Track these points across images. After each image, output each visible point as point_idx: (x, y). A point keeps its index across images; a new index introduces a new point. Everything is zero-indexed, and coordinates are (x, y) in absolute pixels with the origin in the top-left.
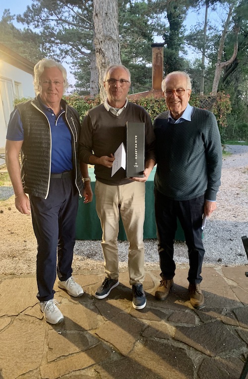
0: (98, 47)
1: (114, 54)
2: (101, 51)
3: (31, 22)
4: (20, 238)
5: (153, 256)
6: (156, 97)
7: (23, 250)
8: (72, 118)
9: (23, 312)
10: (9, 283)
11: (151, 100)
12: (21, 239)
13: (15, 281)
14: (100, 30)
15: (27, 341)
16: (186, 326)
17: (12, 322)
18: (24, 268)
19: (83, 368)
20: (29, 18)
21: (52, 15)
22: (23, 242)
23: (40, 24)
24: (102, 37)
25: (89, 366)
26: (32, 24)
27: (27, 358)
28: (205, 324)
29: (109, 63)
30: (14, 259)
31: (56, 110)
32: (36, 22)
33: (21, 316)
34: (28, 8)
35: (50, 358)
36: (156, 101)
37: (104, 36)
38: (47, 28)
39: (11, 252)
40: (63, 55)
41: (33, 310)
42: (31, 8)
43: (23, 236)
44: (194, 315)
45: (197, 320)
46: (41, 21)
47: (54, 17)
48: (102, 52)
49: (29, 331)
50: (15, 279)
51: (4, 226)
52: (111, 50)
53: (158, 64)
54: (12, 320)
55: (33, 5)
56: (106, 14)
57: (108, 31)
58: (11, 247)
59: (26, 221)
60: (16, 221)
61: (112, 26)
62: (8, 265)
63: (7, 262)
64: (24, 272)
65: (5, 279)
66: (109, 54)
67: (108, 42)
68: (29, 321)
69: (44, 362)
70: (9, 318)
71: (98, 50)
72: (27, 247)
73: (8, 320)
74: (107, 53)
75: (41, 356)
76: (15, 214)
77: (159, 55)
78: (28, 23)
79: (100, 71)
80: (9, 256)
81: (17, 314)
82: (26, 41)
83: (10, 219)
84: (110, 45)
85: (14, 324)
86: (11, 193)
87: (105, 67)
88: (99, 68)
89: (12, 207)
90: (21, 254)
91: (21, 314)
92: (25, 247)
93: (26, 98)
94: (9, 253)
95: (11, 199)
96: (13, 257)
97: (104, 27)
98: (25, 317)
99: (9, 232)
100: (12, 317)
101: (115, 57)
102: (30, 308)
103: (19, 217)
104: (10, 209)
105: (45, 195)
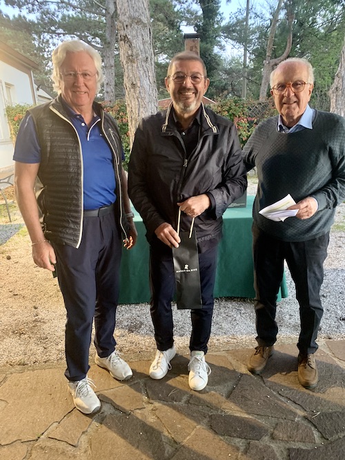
0: (122, 33)
1: (144, 43)
2: (126, 39)
3: (25, 5)
4: (27, 303)
5: (223, 325)
7: (34, 321)
8: (110, 129)
9: (46, 434)
10: (18, 380)
12: (30, 305)
13: (27, 375)
14: (124, 10)
16: (304, 448)
17: (29, 452)
18: (38, 352)
22: (33, 309)
23: (35, 7)
24: (127, 20)
26: (25, 7)
28: (331, 443)
29: (138, 55)
30: (23, 336)
31: (87, 117)
32: (30, 6)
33: (44, 441)
37: (130, 17)
38: (45, 13)
39: (17, 325)
41: (61, 429)
43: (31, 299)
44: (310, 425)
45: (316, 435)
46: (36, 3)
48: (129, 41)
50: (27, 373)
51: (3, 284)
52: (140, 38)
54: (29, 449)
57: (136, 11)
58: (16, 317)
59: (33, 276)
60: (20, 276)
61: (141, 5)
62: (12, 348)
63: (11, 342)
64: (39, 358)
65: (12, 373)
66: (137, 43)
67: (136, 27)
68: (57, 451)
70: (25, 446)
71: (123, 38)
72: (40, 317)
74: (134, 41)
76: (17, 265)
77: (194, 50)
79: (125, 67)
80: (13, 332)
81: (35, 438)
82: (18, 30)
83: (11, 272)
84: (139, 31)
85: (33, 456)
86: (9, 234)
87: (132, 61)
88: (125, 62)
89: (12, 254)
90: (31, 329)
91: (42, 437)
92: (37, 317)
93: (23, 105)
94: (14, 327)
95: (8, 243)
96: (20, 334)
97: (130, 6)
98: (50, 444)
99: (11, 294)
100: (27, 443)
101: (146, 48)
102: (55, 424)
103: (24, 270)
104: (9, 258)
105: (77, 242)
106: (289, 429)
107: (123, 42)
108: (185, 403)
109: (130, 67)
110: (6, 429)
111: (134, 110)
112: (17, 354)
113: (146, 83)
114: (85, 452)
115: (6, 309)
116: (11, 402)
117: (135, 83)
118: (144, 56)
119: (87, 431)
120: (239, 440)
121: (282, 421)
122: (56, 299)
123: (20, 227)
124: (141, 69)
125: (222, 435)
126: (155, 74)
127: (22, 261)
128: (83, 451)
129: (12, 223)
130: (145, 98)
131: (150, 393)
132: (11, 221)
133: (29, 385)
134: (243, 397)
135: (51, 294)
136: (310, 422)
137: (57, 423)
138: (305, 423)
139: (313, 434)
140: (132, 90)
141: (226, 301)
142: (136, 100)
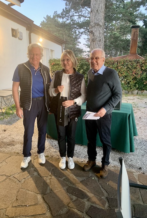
0: (91, 30)
3: (64, 17)
6: (130, 59)
9: (13, 175)
10: (14, 158)
11: (127, 61)
14: (93, 20)
15: (8, 191)
16: (98, 207)
17: (6, 179)
19: (28, 215)
20: (64, 15)
21: (76, 13)
23: (69, 18)
24: (93, 24)
25: (31, 216)
26: (65, 18)
27: (4, 201)
29: (96, 39)
32: (67, 17)
33: (11, 177)
34: (63, 10)
35: (14, 205)
36: (130, 61)
37: (95, 23)
38: (72, 20)
40: (80, 35)
41: (18, 175)
42: (65, 10)
45: (107, 205)
46: (70, 16)
47: (77, 14)
48: (93, 33)
49: (11, 187)
53: (135, 38)
55: (66, 8)
56: (97, 10)
57: (98, 20)
61: (100, 17)
66: (97, 34)
67: (97, 27)
68: (14, 181)
69: (10, 206)
70: (6, 177)
73: (5, 177)
74: (95, 33)
75: (11, 202)
77: (136, 33)
78: (63, 18)
82: (61, 28)
84: (98, 29)
85: (6, 181)
87: (94, 41)
88: (91, 42)
93: (56, 59)
97: (95, 18)
101: (100, 35)
105: (29, 109)
107: (91, 33)
108: (63, 179)
109: (93, 44)
110: (3, 171)
116: (8, 164)
118: (99, 39)
119: (25, 178)
120: (75, 197)
124: (97, 45)
125: (69, 193)
128: (21, 184)
131: (53, 173)
133: (16, 160)
134: (86, 183)
136: (107, 200)
137: (18, 173)
138: (105, 200)
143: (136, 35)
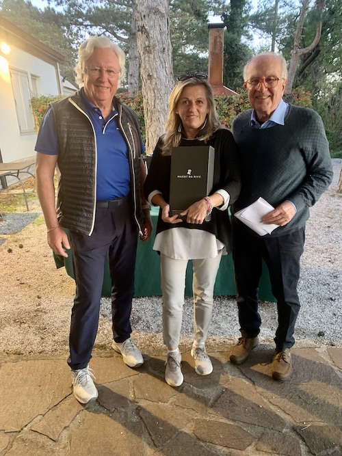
0: (140, 23)
1: (161, 34)
2: (144, 29)
4: (32, 292)
5: (222, 324)
7: (36, 311)
9: (29, 426)
10: (11, 370)
12: (34, 294)
13: (21, 364)
17: (10, 444)
18: (35, 342)
22: (37, 298)
24: (145, 10)
29: (154, 46)
30: (23, 325)
33: (26, 434)
37: (148, 7)
38: (73, 5)
39: (19, 314)
41: (44, 422)
43: (36, 289)
44: (297, 438)
45: (303, 449)
48: (146, 31)
50: (21, 363)
51: (12, 272)
52: (158, 28)
53: (217, 51)
54: (11, 440)
57: (155, 1)
58: (19, 305)
59: (42, 265)
60: (29, 265)
62: (12, 336)
63: (11, 331)
64: (35, 348)
65: (6, 362)
66: (155, 34)
67: (154, 17)
68: (37, 444)
70: (7, 437)
71: (140, 28)
72: (42, 307)
73: (5, 439)
74: (152, 31)
76: (27, 254)
77: (218, 40)
79: (142, 58)
80: (15, 321)
81: (19, 429)
83: (21, 261)
84: (156, 21)
85: (14, 448)
86: (25, 223)
87: (149, 52)
88: (142, 54)
89: (24, 243)
90: (32, 318)
91: (25, 429)
92: (39, 307)
93: (47, 96)
94: (16, 316)
95: (23, 232)
96: (21, 323)
98: (32, 436)
99: (18, 282)
100: (10, 434)
101: (164, 38)
102: (40, 417)
103: (34, 259)
104: (21, 247)
105: (89, 230)
106: (275, 440)
107: (140, 33)
108: (171, 404)
109: (147, 59)
111: (150, 102)
112: (15, 343)
113: (162, 74)
114: (64, 448)
115: (11, 297)
117: (151, 74)
118: (161, 46)
119: (69, 426)
121: (269, 432)
122: (60, 289)
123: (36, 216)
124: (157, 60)
125: (203, 442)
126: (172, 65)
127: (33, 250)
128: (62, 446)
129: (29, 212)
130: (161, 90)
131: (136, 391)
132: (28, 210)
133: (20, 374)
134: (231, 402)
135: (56, 284)
136: (298, 434)
137: (41, 416)
138: (293, 435)
139: (300, 448)
140: (148, 81)
141: (228, 299)
142: (152, 92)
143: (218, 43)
